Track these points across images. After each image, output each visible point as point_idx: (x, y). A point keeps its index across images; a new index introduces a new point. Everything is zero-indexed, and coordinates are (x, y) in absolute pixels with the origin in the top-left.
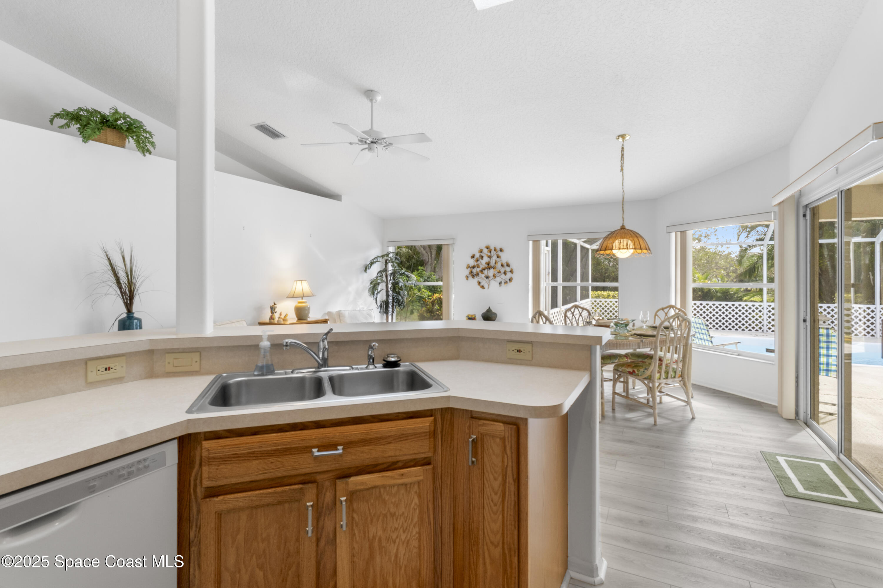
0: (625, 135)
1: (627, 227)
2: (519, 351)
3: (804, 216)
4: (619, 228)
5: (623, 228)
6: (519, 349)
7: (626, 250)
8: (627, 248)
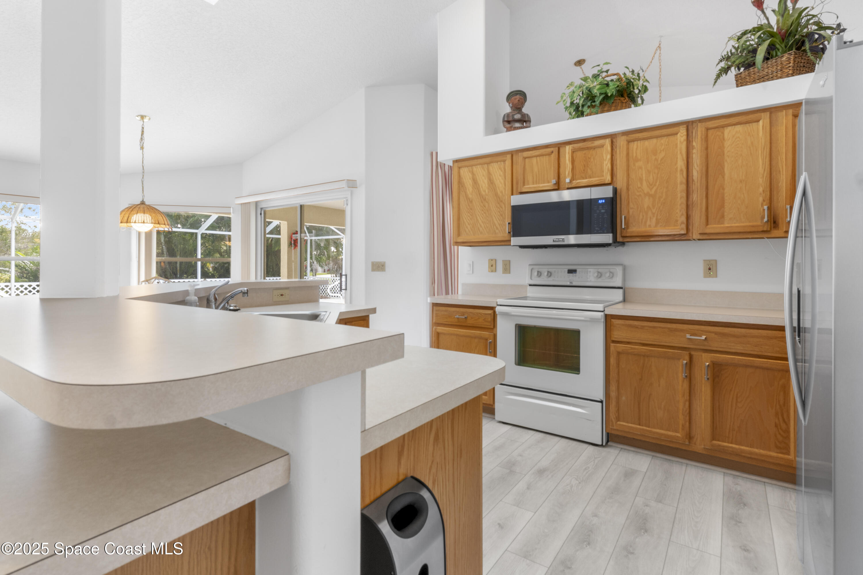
0: (146, 116)
1: (147, 203)
2: (282, 295)
3: (261, 214)
4: (139, 203)
5: (143, 203)
6: (281, 294)
7: (142, 224)
8: (144, 221)
